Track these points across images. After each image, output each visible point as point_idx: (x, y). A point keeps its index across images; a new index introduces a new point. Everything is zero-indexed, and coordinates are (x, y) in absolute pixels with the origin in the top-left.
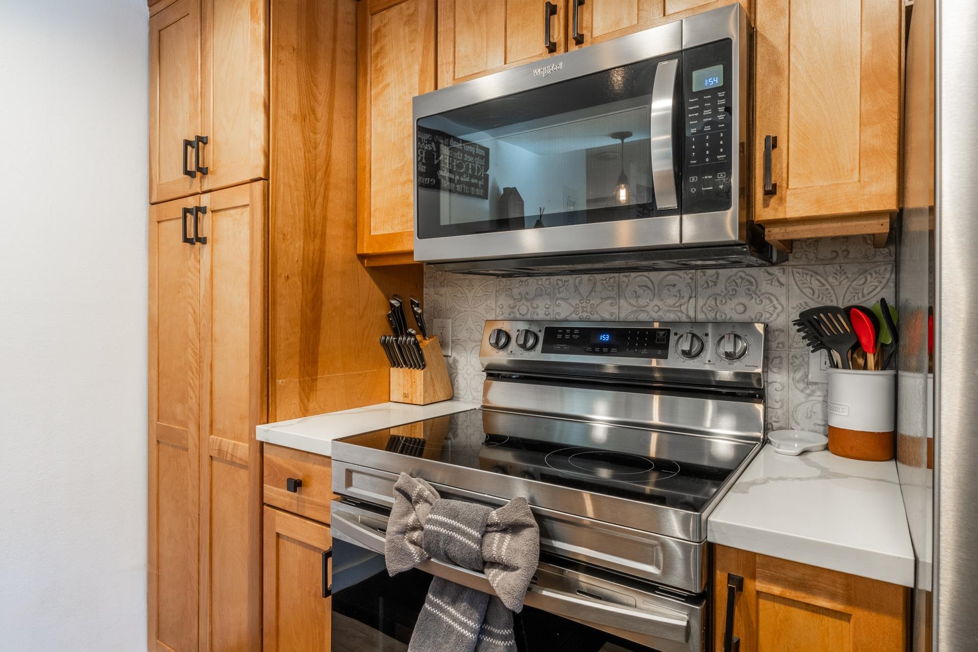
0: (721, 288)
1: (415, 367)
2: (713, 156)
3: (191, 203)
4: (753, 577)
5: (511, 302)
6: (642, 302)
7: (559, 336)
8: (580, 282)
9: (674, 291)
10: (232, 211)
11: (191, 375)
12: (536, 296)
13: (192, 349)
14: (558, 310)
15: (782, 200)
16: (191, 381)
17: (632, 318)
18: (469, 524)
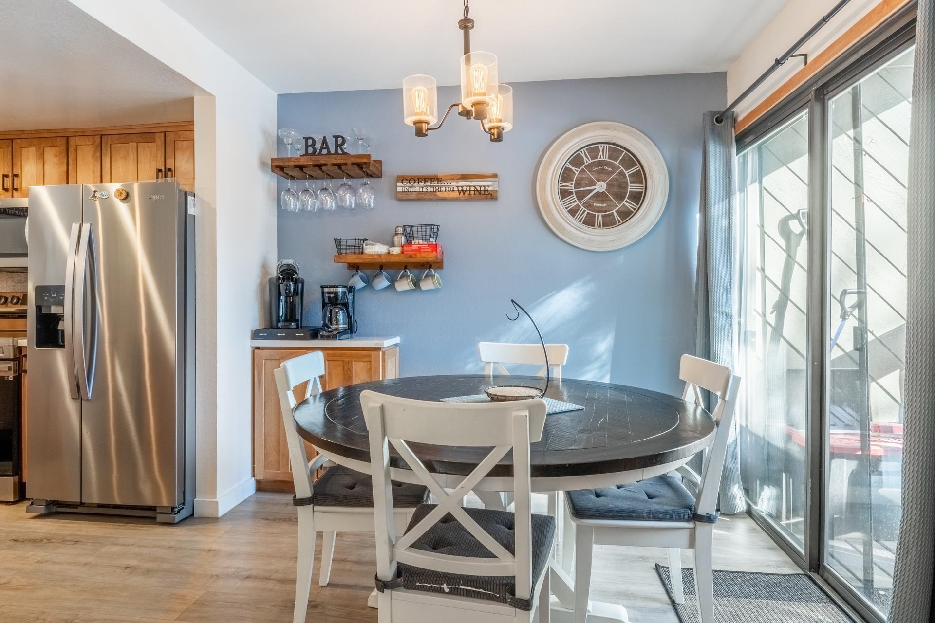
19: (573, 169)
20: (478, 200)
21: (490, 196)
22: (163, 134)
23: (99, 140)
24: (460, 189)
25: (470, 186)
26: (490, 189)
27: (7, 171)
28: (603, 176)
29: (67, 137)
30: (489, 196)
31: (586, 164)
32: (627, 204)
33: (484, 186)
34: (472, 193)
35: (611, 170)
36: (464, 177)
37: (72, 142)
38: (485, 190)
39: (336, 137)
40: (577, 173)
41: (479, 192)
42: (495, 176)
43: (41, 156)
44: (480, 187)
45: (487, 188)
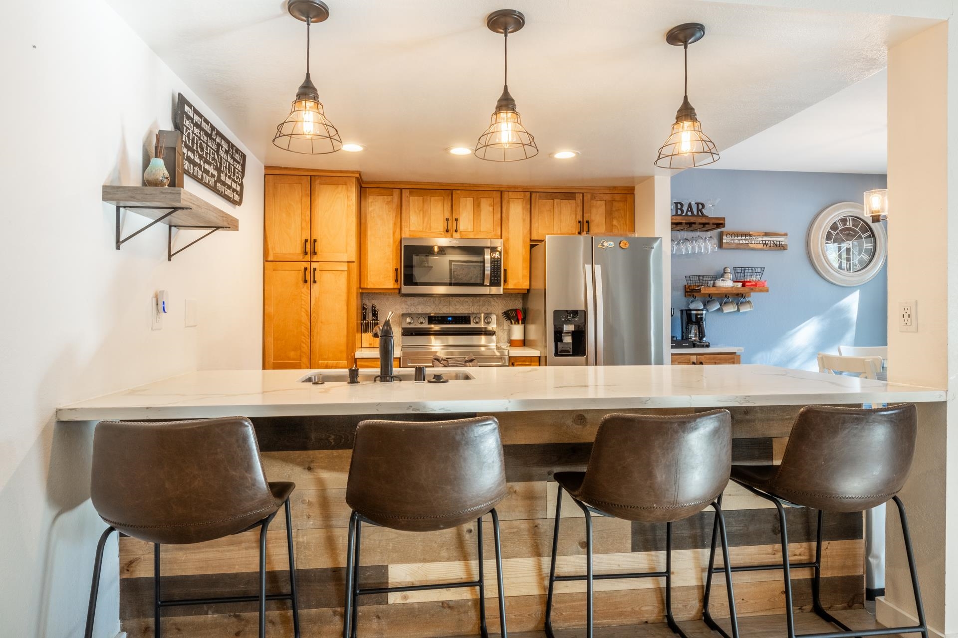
0: (481, 303)
1: (366, 332)
2: (497, 274)
3: (307, 265)
4: (516, 362)
5: (407, 307)
6: (457, 307)
7: (434, 319)
8: (435, 300)
9: (467, 304)
10: (334, 272)
11: (304, 338)
12: (418, 304)
13: (305, 327)
14: (427, 310)
15: (508, 284)
16: (304, 341)
17: (454, 312)
18: (461, 362)
19: (832, 232)
20: (775, 250)
22: (582, 195)
23: (529, 195)
24: (764, 242)
25: (770, 241)
26: (783, 243)
27: (447, 215)
28: (849, 237)
29: (501, 192)
30: (782, 248)
31: (840, 229)
32: (863, 256)
33: (779, 241)
34: (772, 245)
35: (854, 233)
36: (767, 234)
37: (505, 195)
38: (780, 244)
39: (698, 204)
40: (834, 235)
41: (776, 245)
42: (786, 235)
43: (477, 206)
44: (777, 241)
45: (781, 243)
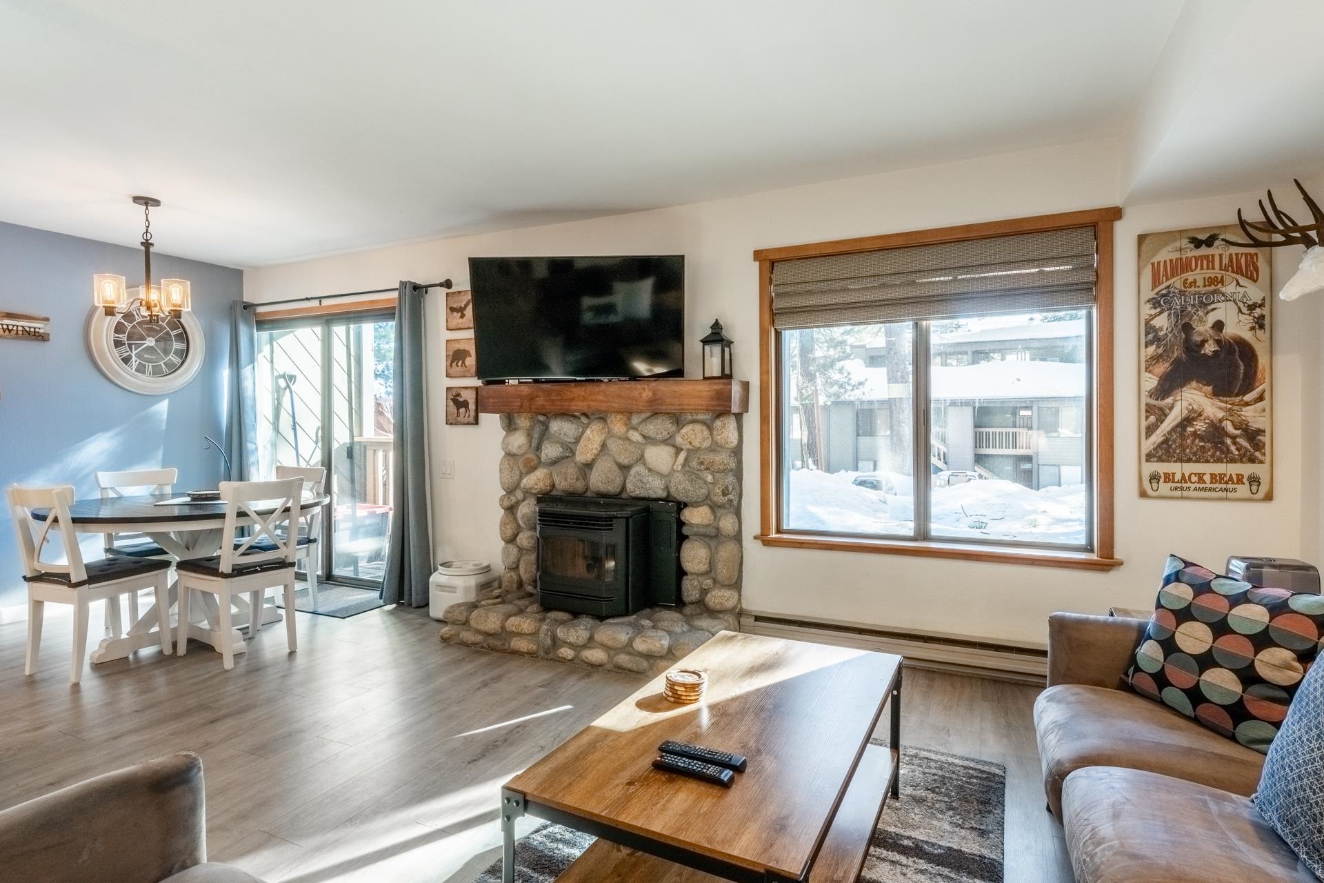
19: (126, 323)
20: (26, 339)
21: (42, 338)
24: (5, 327)
25: (17, 326)
26: (41, 331)
28: (152, 333)
30: (40, 338)
31: (137, 321)
32: (172, 358)
33: (35, 328)
34: (20, 333)
35: (158, 329)
36: (10, 316)
38: (35, 332)
40: (129, 328)
41: (29, 333)
42: (47, 319)
44: (30, 328)
45: (37, 330)
